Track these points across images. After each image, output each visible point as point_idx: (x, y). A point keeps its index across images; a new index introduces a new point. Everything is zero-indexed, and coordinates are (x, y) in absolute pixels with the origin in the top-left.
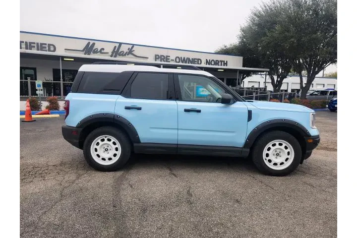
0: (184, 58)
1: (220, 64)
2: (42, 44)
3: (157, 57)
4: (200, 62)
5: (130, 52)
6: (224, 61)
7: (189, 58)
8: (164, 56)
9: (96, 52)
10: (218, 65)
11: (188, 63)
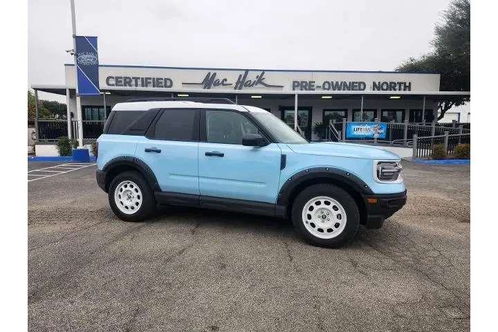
0: (337, 83)
1: (397, 87)
2: (158, 79)
3: (296, 84)
4: (362, 87)
5: (260, 80)
6: (405, 83)
7: (345, 82)
8: (306, 82)
9: (217, 84)
10: (395, 90)
11: (344, 90)
